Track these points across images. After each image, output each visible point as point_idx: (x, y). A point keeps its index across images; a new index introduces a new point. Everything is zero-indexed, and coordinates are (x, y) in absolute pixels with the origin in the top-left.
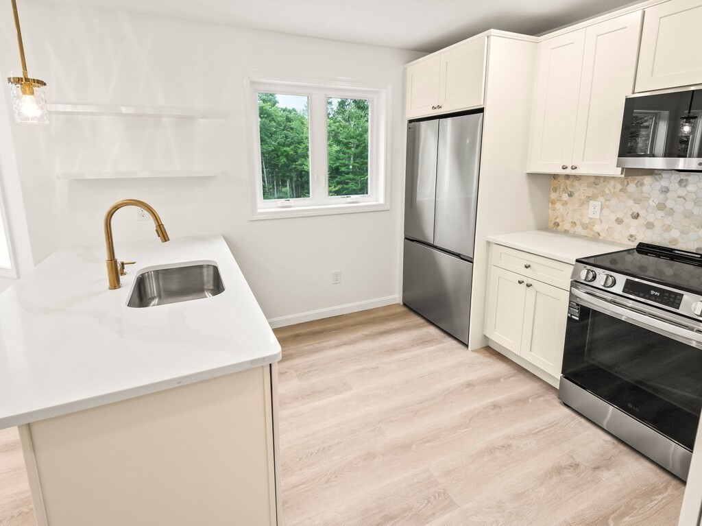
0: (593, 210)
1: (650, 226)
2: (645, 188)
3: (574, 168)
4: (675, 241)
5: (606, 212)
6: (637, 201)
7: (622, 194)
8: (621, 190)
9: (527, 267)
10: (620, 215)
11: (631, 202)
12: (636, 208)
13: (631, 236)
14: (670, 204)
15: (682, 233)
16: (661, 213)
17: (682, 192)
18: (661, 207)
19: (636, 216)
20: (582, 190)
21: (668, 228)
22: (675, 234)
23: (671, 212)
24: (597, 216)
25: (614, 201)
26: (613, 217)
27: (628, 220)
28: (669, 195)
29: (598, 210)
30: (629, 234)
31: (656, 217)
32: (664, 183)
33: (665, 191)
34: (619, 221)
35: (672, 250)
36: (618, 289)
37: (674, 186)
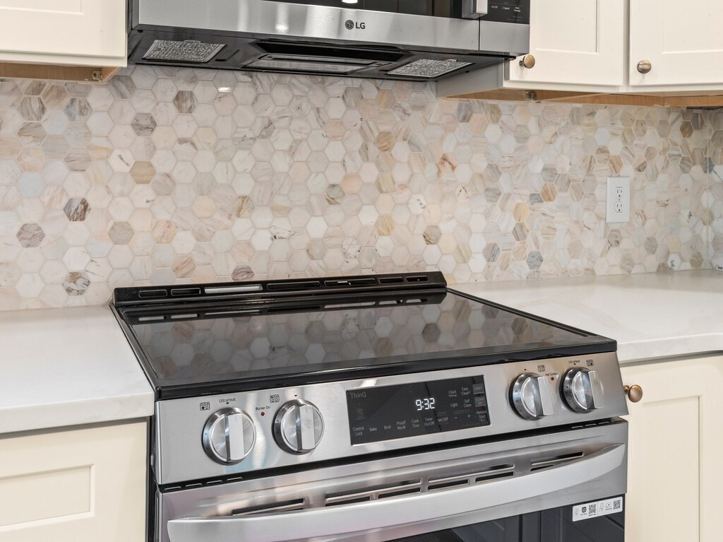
1: (120, 233)
2: (96, 121)
4: (186, 263)
6: (76, 164)
7: (27, 142)
8: (22, 132)
10: (31, 215)
11: (59, 167)
12: (77, 187)
13: (74, 277)
14: (162, 163)
15: (200, 237)
16: (144, 193)
17: (185, 125)
18: (142, 173)
19: (80, 211)
22: (184, 243)
23: (167, 186)
25: (4, 173)
26: (10, 226)
27: (59, 226)
28: (158, 135)
30: (64, 274)
31: (134, 204)
32: (138, 104)
33: (145, 126)
34: (30, 236)
35: (197, 290)
37: (166, 112)
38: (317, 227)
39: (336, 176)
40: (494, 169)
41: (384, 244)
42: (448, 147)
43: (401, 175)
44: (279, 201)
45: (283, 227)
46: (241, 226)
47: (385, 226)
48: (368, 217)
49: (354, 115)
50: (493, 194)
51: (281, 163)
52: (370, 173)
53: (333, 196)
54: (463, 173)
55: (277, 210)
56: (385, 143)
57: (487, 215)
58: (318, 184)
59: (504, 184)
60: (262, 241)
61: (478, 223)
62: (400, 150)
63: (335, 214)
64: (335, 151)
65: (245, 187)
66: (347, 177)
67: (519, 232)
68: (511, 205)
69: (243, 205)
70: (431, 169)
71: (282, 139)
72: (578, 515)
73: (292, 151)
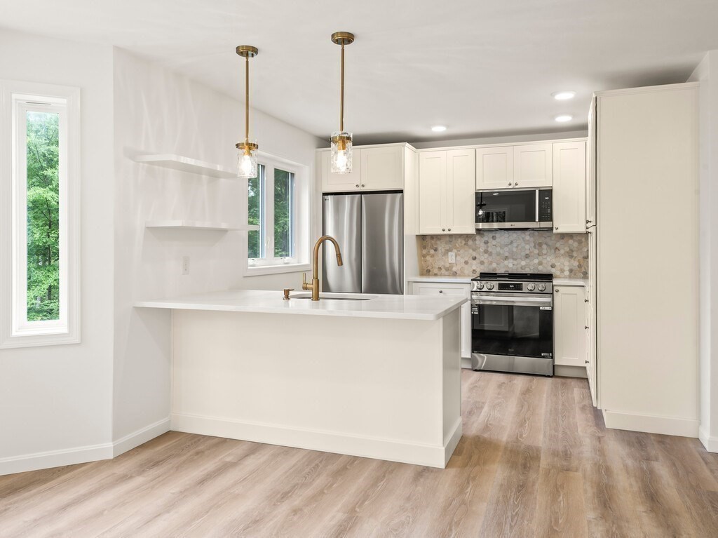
0: (451, 258)
1: (482, 263)
2: (477, 242)
3: (449, 230)
4: (495, 269)
5: (458, 258)
6: (474, 250)
7: (466, 246)
9: (441, 292)
10: (466, 259)
11: (471, 251)
12: (474, 254)
13: (474, 270)
14: (490, 250)
15: (498, 264)
16: (486, 255)
17: (494, 242)
18: (486, 252)
19: (474, 259)
20: (442, 246)
21: (491, 263)
22: (494, 265)
23: (491, 254)
24: (454, 261)
25: (462, 251)
26: (463, 261)
27: (471, 261)
28: (489, 244)
29: (454, 257)
30: (472, 270)
31: (484, 257)
32: (485, 239)
33: (486, 243)
34: (466, 263)
35: (496, 274)
36: (496, 289)
37: (491, 240)
38: (523, 263)
39: (528, 252)
40: (572, 251)
41: (540, 268)
42: (558, 245)
43: (544, 252)
44: (514, 257)
45: (515, 262)
46: (506, 262)
47: (540, 263)
48: (536, 261)
49: (532, 239)
50: (571, 257)
51: (515, 250)
52: (536, 251)
53: (527, 256)
54: (562, 252)
55: (514, 259)
56: (540, 245)
57: (569, 261)
58: (523, 254)
59: (575, 254)
60: (511, 265)
61: (567, 263)
62: (544, 246)
63: (528, 261)
64: (527, 247)
65: (507, 254)
66: (531, 252)
67: (580, 266)
68: (577, 259)
69: (506, 258)
70: (553, 251)
71: (515, 245)
72: (541, 308)
73: (517, 247)
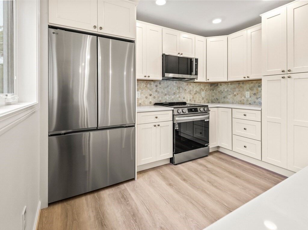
0: (138, 95)
1: (154, 97)
2: (152, 85)
3: (149, 77)
5: (142, 95)
6: (150, 90)
7: (146, 88)
8: (145, 87)
10: (146, 95)
11: (149, 90)
12: (151, 93)
13: (150, 102)
14: (158, 90)
15: (162, 98)
16: (157, 93)
17: (160, 86)
18: (156, 91)
19: (151, 95)
21: (159, 97)
22: (160, 99)
23: (159, 92)
24: (140, 97)
25: (144, 91)
26: (144, 97)
27: (149, 97)
28: (158, 87)
29: (140, 94)
30: (149, 102)
31: (155, 94)
32: (156, 84)
33: (156, 86)
34: (146, 98)
35: (163, 103)
37: (158, 85)
38: (173, 97)
39: (175, 91)
40: (190, 91)
41: (179, 99)
42: (186, 88)
43: (181, 91)
44: (169, 94)
45: (170, 97)
46: (166, 97)
47: (179, 97)
48: (178, 96)
49: (176, 85)
50: (190, 94)
51: (169, 90)
52: (178, 91)
53: (174, 94)
54: (187, 91)
55: (169, 95)
56: (179, 88)
57: (190, 96)
58: (173, 92)
59: (191, 92)
60: (168, 99)
61: (189, 97)
62: (181, 89)
63: (175, 95)
64: (175, 89)
65: (166, 93)
66: (176, 92)
67: (193, 98)
68: (192, 95)
69: (166, 95)
70: (184, 91)
71: (169, 87)
72: (205, 121)
73: (170, 89)
